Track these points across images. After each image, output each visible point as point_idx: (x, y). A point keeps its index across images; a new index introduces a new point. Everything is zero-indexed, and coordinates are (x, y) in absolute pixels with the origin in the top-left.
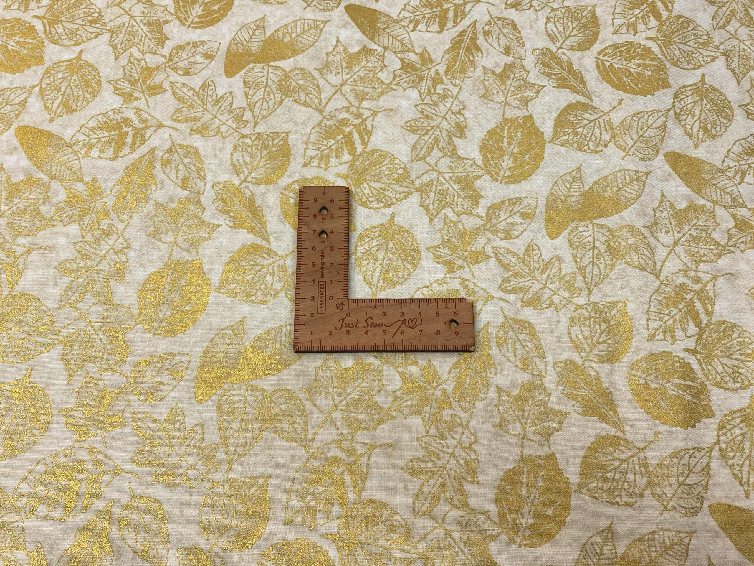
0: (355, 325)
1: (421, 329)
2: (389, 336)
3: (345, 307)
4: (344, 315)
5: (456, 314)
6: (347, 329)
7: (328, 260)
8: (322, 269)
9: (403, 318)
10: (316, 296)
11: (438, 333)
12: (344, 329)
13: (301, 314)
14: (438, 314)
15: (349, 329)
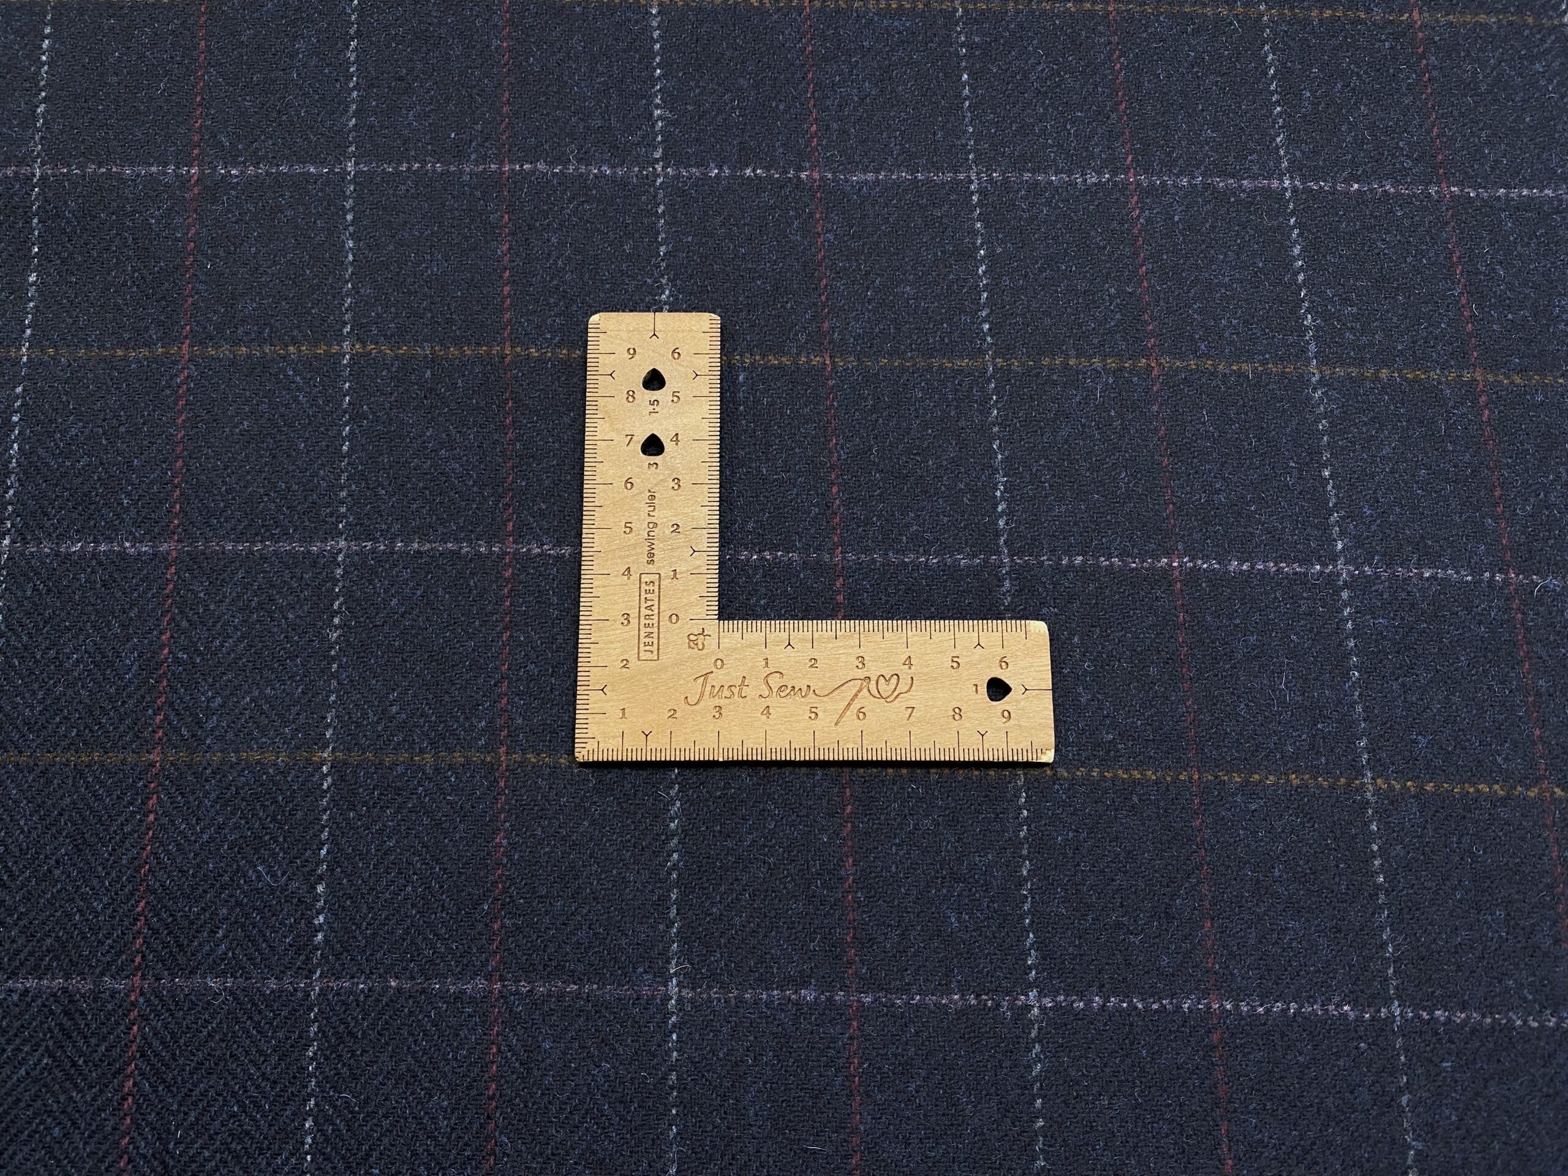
0: (736, 690)
1: (911, 704)
2: (825, 720)
3: (711, 643)
4: (707, 665)
5: (1003, 662)
6: (717, 701)
7: (663, 516)
8: (650, 538)
9: (861, 674)
10: (634, 613)
11: (958, 713)
12: (709, 703)
13: (594, 660)
14: (956, 663)
15: (722, 702)
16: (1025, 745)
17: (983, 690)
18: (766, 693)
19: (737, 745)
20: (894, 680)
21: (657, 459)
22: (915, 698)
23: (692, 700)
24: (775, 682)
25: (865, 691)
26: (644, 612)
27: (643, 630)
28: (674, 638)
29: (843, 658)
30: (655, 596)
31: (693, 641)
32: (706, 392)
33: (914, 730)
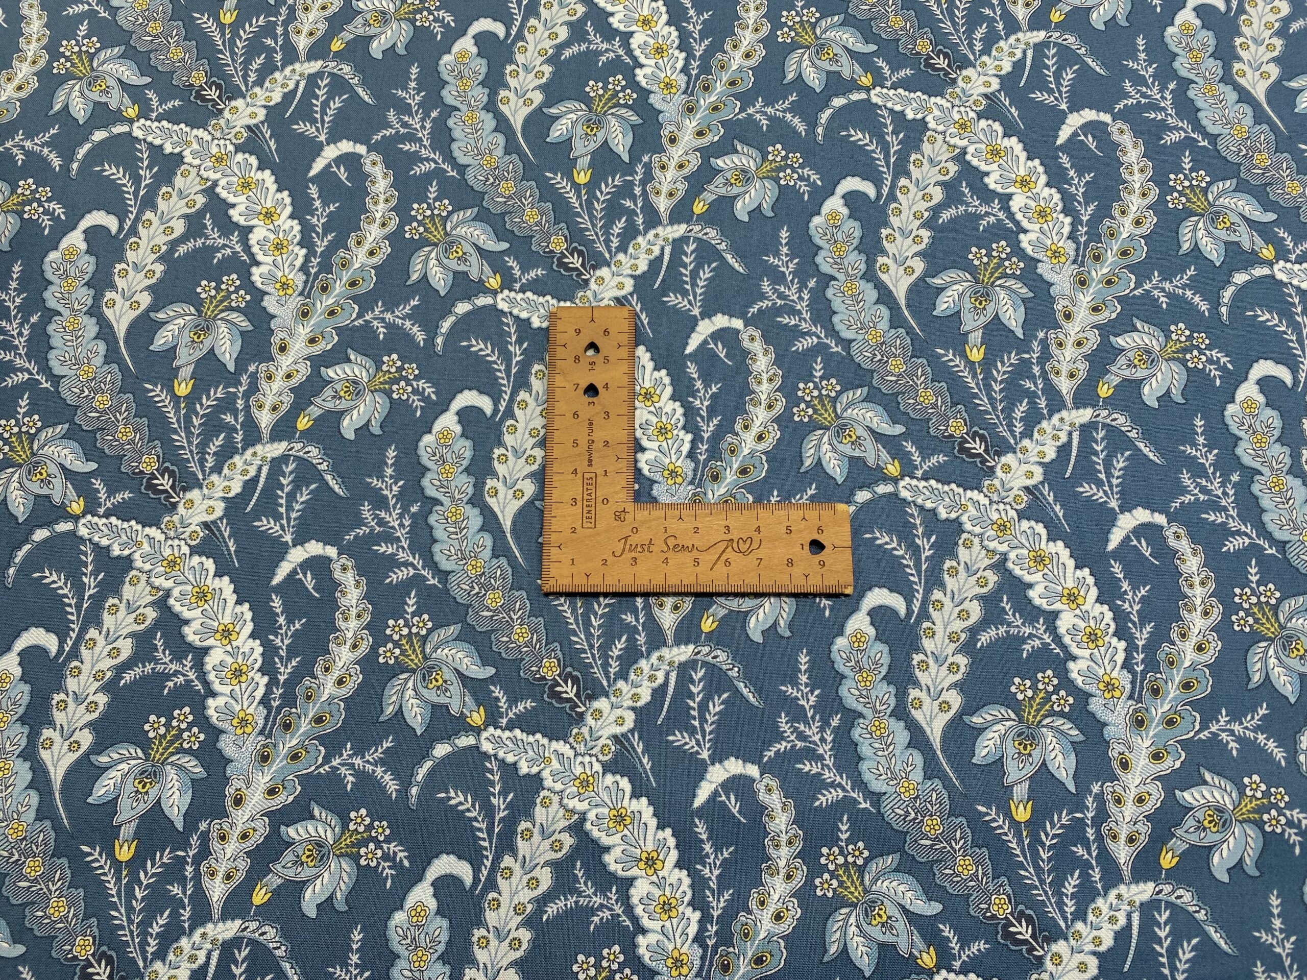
16: (834, 582)
17: (807, 547)
18: (666, 549)
19: (646, 582)
20: (749, 541)
21: (594, 399)
22: (761, 553)
23: (618, 554)
24: (671, 541)
25: (730, 549)
26: (586, 497)
27: (585, 509)
28: (605, 514)
29: (715, 527)
30: (593, 487)
31: (619, 516)
32: (626, 356)
33: (762, 573)
